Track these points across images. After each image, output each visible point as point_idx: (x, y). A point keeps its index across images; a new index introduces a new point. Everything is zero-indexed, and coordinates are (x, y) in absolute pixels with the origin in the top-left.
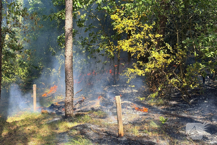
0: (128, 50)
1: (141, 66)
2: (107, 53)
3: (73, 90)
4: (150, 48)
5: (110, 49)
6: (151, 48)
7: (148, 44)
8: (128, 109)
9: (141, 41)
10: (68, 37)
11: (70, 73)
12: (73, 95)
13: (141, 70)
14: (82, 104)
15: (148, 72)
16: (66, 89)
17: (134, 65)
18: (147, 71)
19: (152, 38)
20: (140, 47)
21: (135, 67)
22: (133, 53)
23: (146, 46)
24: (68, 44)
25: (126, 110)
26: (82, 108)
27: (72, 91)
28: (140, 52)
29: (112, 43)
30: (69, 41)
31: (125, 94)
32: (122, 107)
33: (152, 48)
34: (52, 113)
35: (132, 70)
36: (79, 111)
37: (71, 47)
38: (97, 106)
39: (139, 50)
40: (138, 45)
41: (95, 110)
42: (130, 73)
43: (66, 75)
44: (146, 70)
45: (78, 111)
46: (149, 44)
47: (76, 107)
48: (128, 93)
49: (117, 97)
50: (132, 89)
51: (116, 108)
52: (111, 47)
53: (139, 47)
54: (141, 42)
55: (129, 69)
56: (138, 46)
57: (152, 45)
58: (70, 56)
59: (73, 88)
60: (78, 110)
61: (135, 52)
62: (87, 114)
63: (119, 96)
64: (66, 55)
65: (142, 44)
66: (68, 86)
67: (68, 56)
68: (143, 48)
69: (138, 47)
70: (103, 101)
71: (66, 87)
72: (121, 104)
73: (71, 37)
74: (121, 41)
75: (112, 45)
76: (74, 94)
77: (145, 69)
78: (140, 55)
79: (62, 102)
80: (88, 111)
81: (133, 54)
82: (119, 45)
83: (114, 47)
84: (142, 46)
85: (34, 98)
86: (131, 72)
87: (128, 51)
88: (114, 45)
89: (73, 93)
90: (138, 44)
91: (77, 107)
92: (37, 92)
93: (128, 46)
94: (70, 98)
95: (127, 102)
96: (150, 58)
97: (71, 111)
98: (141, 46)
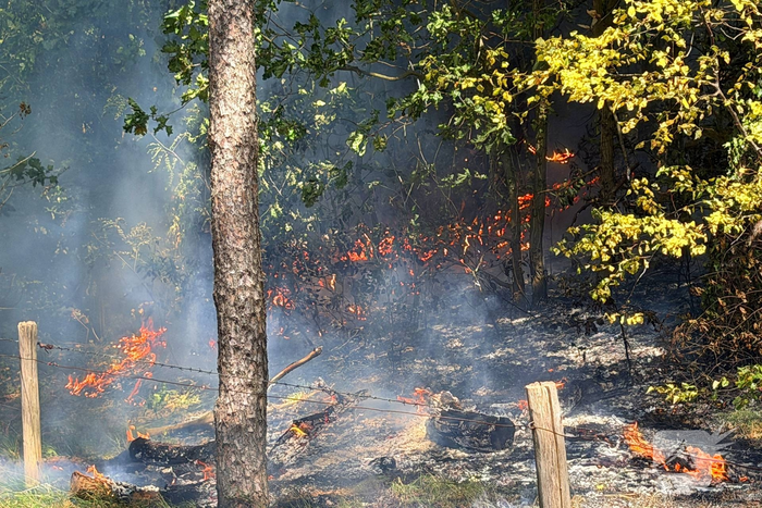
0: (596, 99)
1: (684, 198)
2: (472, 121)
3: (264, 353)
4: (739, 85)
5: (487, 91)
6: (745, 86)
7: (721, 59)
8: (607, 462)
9: (681, 43)
10: (224, 26)
11: (246, 246)
12: (265, 385)
13: (684, 219)
14: (322, 436)
15: (727, 229)
16: (222, 347)
17: (642, 192)
18: (721, 226)
19: (750, 21)
20: (676, 80)
21: (645, 202)
22: (633, 114)
23: (709, 71)
24: (228, 72)
25: (593, 469)
26: (322, 464)
27: (257, 358)
28: (672, 106)
29: (500, 59)
30: (231, 49)
31: (585, 369)
32: (572, 454)
33: (752, 85)
34: (137, 496)
35: (628, 223)
36: (302, 481)
37: (244, 87)
38: (416, 446)
39: (671, 95)
40: (662, 62)
41: (400, 473)
42: (612, 244)
43: (217, 261)
44: (715, 219)
45: (296, 481)
46: (727, 60)
47: (285, 459)
48: (602, 368)
49: (535, 388)
50: (631, 341)
51: (532, 456)
52: (495, 78)
53: (667, 74)
54: (676, 50)
55: (606, 216)
56: (660, 69)
57: (749, 65)
58: (239, 146)
59: (263, 337)
60: (297, 473)
61: (644, 111)
62: (349, 498)
63: (552, 386)
64: (217, 138)
65: (686, 61)
66: (232, 326)
67: (226, 145)
68: (692, 85)
69: (664, 81)
70: (452, 414)
71: (221, 333)
72: (567, 429)
73: (245, 24)
74: (557, 41)
75: (502, 70)
76: (272, 379)
77: (709, 211)
78: (672, 129)
79: (200, 426)
80: (358, 480)
81: (632, 124)
82: (545, 66)
83: (510, 81)
84: (685, 70)
85: (25, 404)
86: (618, 238)
87: (600, 105)
88: (510, 68)
89: (262, 369)
90: (661, 58)
91: (290, 453)
92: (42, 372)
93: (602, 72)
94: (247, 398)
95: (598, 419)
96: (735, 144)
97: (257, 480)
98: (679, 74)
